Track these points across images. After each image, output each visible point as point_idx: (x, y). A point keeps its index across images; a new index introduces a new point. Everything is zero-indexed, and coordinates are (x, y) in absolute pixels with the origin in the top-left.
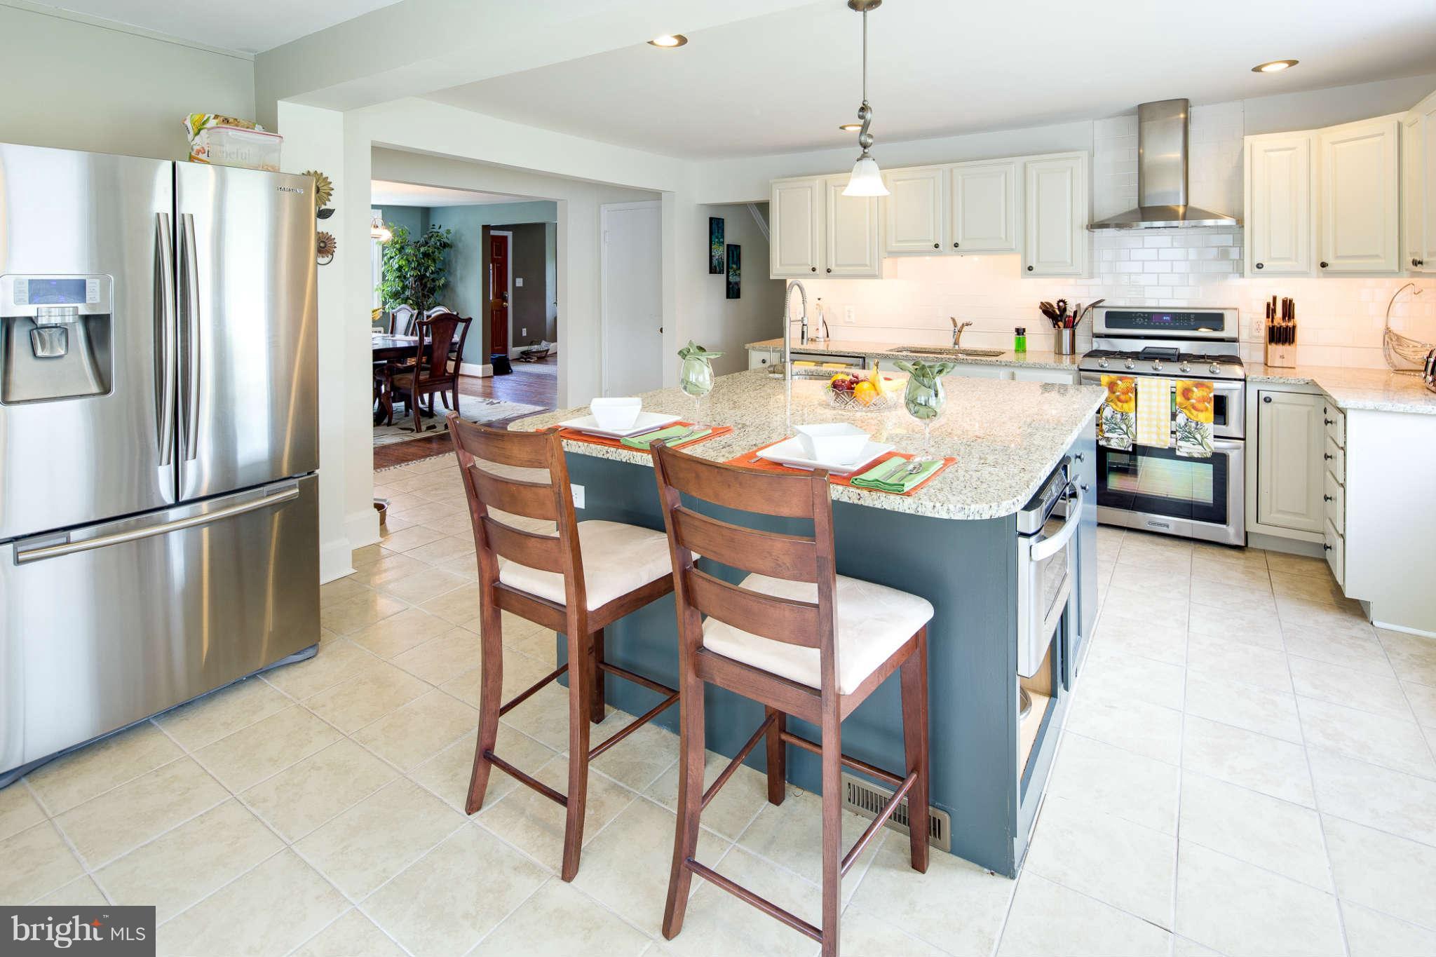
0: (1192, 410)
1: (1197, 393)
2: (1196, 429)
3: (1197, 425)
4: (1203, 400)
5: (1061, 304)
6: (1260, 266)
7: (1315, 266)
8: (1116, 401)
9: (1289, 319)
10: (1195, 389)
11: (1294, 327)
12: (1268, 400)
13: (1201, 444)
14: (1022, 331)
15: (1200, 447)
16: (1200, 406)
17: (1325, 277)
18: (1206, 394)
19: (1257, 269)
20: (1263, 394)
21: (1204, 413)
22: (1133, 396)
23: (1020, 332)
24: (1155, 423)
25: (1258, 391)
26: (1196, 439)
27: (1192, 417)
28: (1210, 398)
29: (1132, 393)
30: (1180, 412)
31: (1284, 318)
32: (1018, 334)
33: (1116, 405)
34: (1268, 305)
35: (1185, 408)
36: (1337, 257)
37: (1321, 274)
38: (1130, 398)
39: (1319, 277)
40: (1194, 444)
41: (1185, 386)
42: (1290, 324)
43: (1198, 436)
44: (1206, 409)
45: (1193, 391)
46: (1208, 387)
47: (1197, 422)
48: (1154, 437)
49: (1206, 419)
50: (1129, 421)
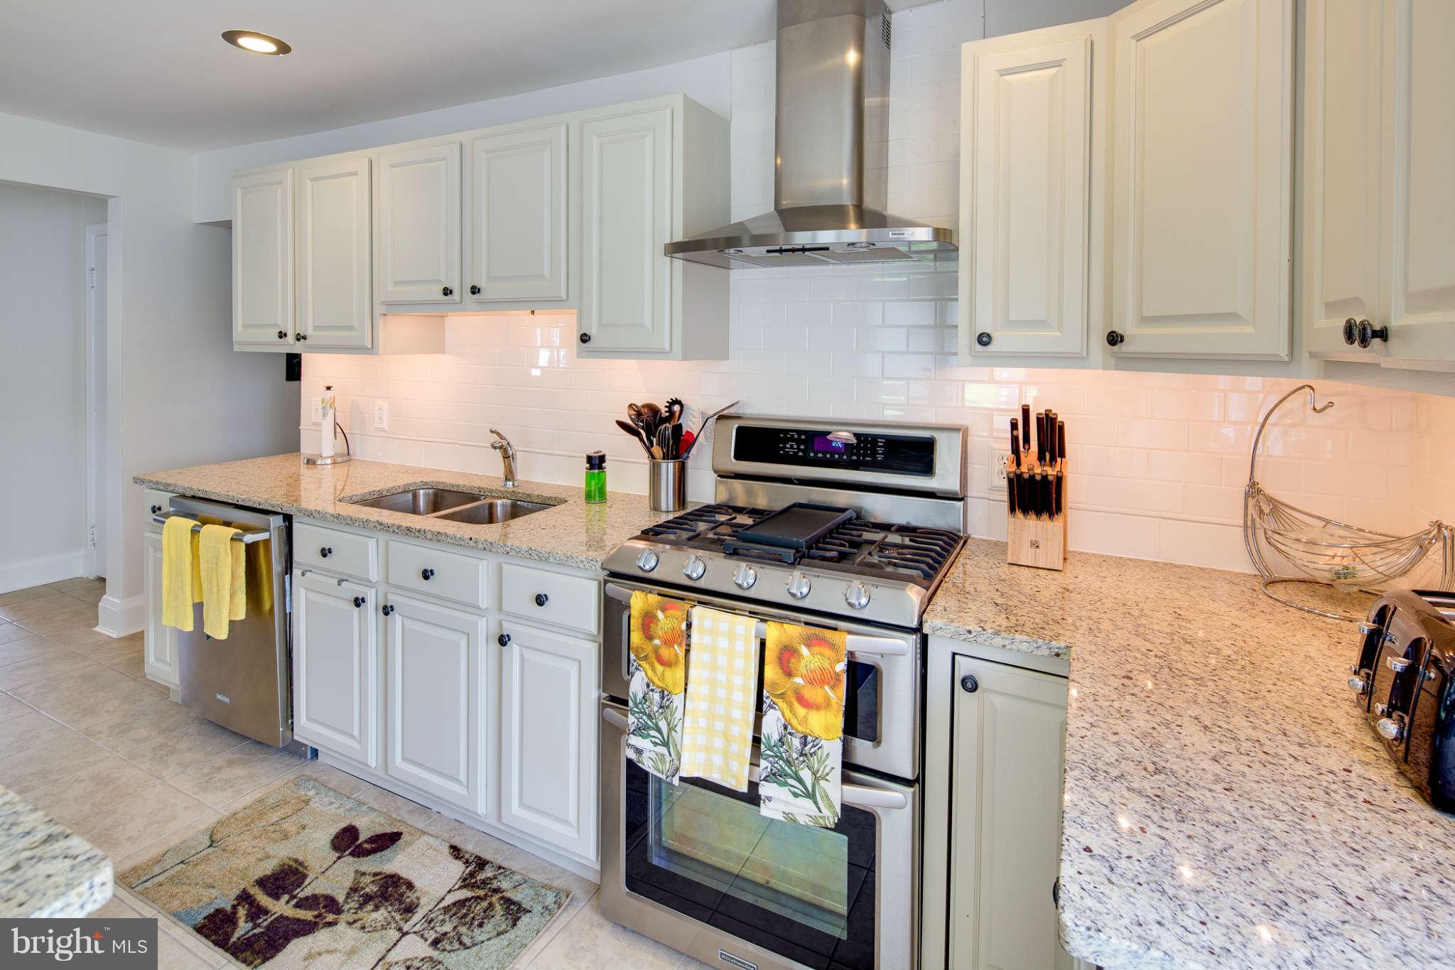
0: (796, 705)
1: (809, 659)
2: (802, 754)
3: (805, 744)
4: (817, 679)
5: (676, 408)
6: (985, 339)
7: (1099, 340)
8: (654, 660)
9: (1053, 459)
10: (804, 651)
11: (1059, 480)
12: (971, 685)
13: (811, 795)
14: (597, 461)
15: (808, 803)
16: (812, 694)
17: (1117, 368)
18: (826, 665)
19: (979, 348)
20: (964, 667)
21: (822, 713)
22: (681, 652)
23: (596, 462)
24: (719, 726)
25: (954, 654)
26: (800, 781)
27: (795, 722)
28: (837, 674)
29: (680, 645)
30: (771, 707)
31: (1041, 458)
32: (592, 467)
33: (654, 670)
34: (1014, 426)
35: (782, 696)
36: (1146, 320)
37: (1112, 361)
38: (676, 656)
39: (1105, 368)
40: (796, 795)
41: (785, 641)
42: (1051, 472)
43: (806, 775)
44: (827, 704)
45: (800, 655)
46: (832, 646)
47: (805, 737)
48: (718, 760)
49: (827, 730)
50: (672, 715)
